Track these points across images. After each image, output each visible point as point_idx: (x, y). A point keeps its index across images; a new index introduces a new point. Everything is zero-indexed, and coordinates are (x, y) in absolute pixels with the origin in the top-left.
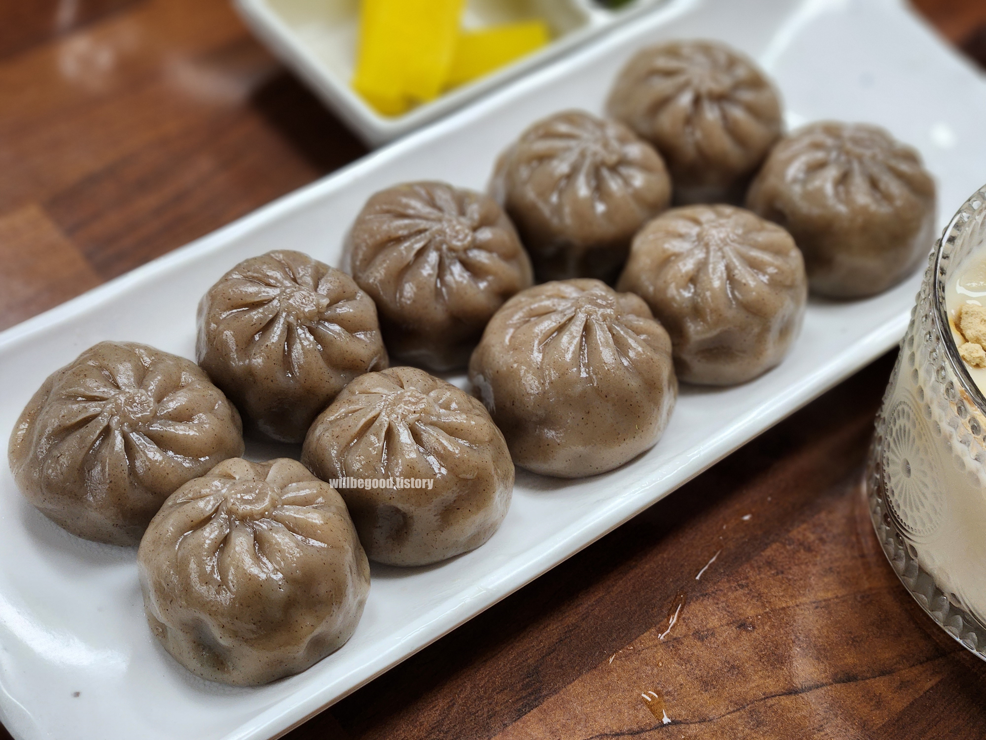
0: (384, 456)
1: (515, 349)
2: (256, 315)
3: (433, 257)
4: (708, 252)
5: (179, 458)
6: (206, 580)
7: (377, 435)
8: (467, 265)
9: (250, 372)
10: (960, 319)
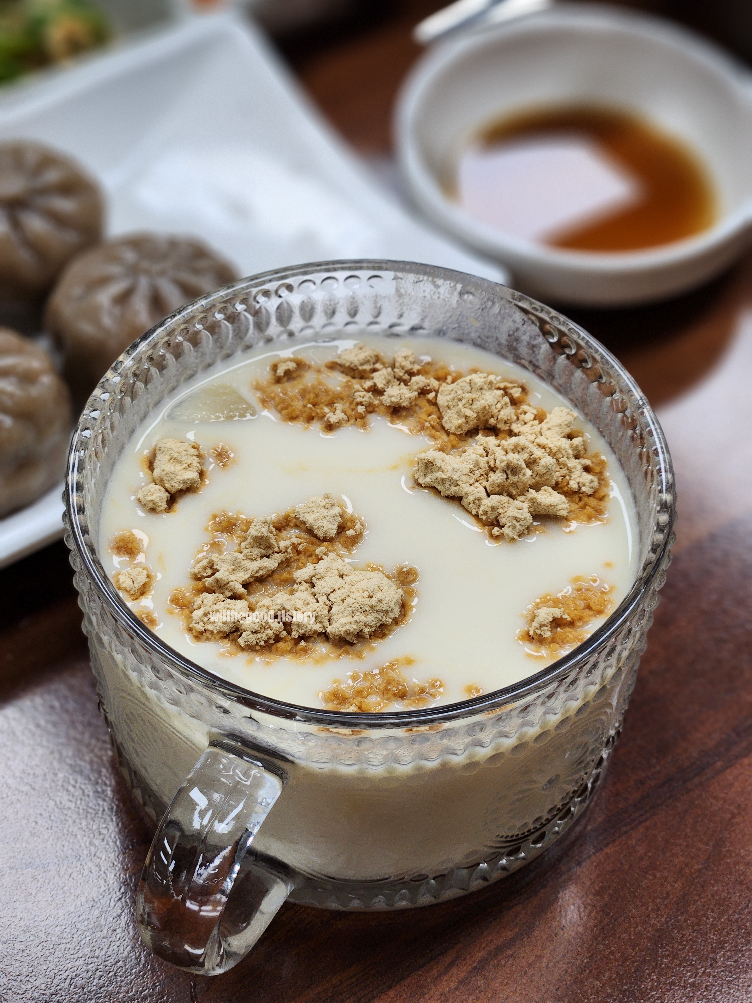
10: (154, 455)
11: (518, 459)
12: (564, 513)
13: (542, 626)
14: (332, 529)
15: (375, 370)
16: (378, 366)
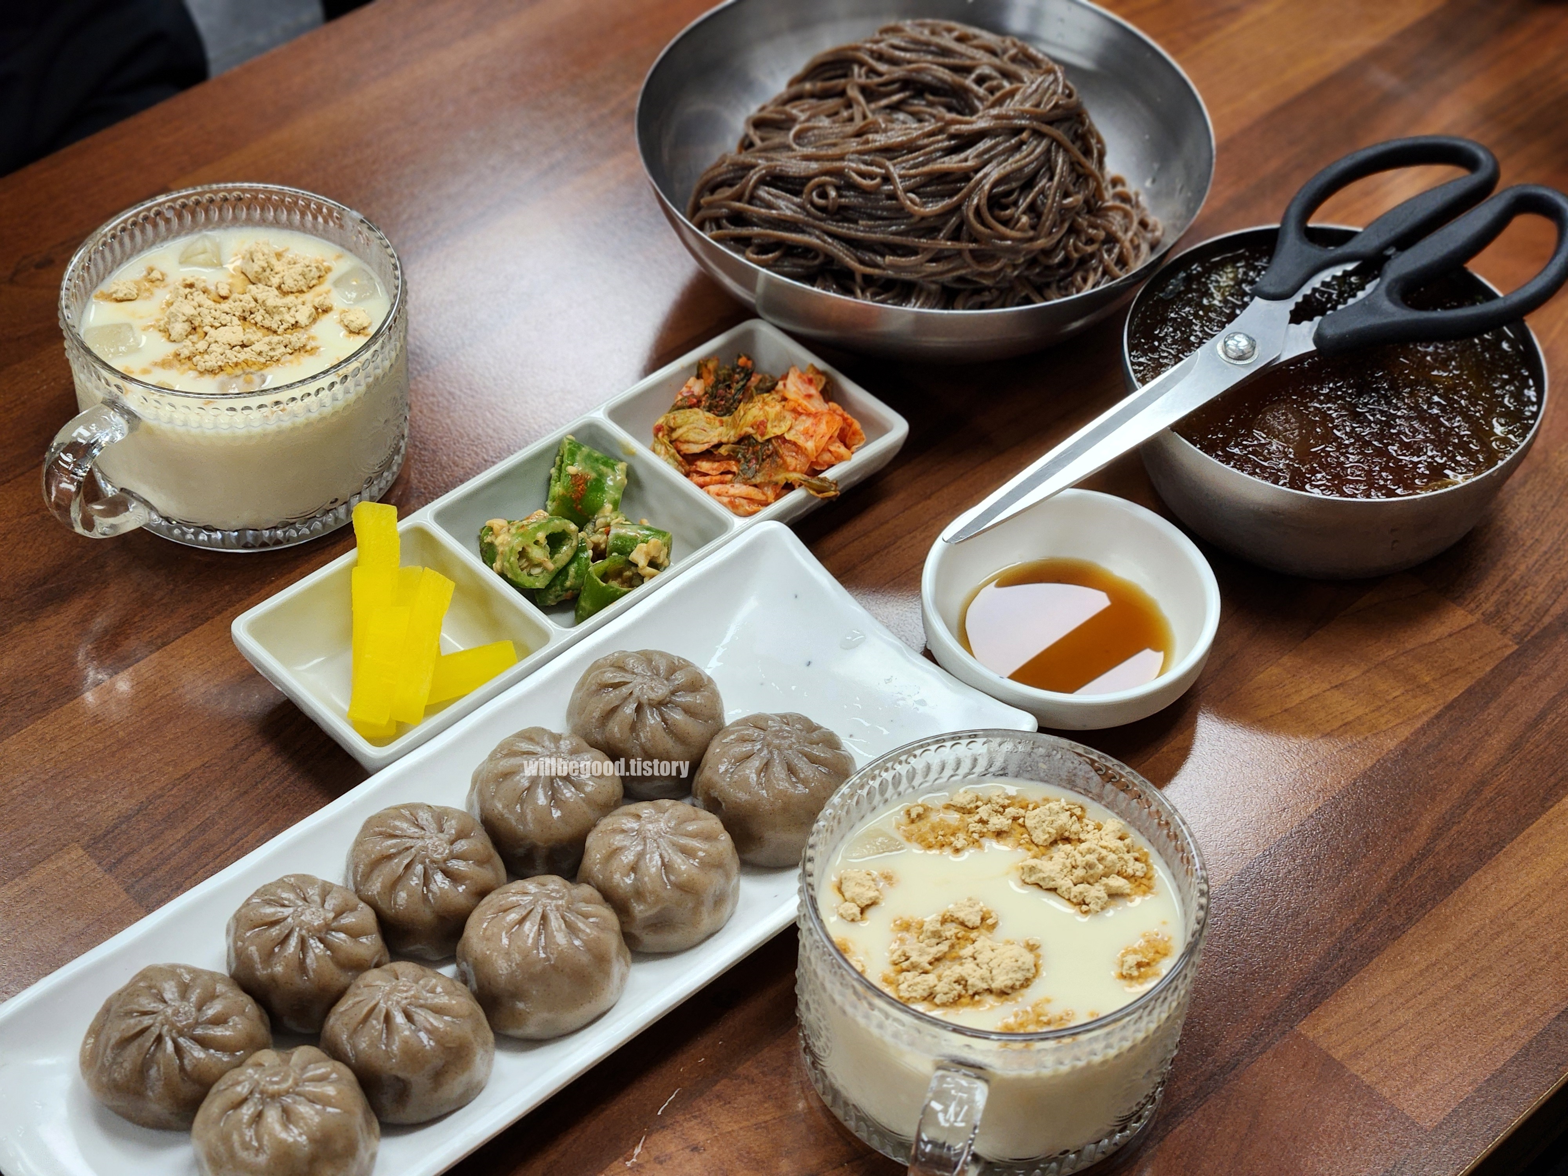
0: (384, 1036)
1: (488, 940)
2: (275, 931)
3: (419, 868)
4: (645, 845)
5: (219, 1054)
6: (246, 1146)
7: (377, 1019)
8: (447, 873)
9: (273, 979)
10: (841, 883)
11: (1092, 858)
12: (1128, 891)
13: (1131, 967)
14: (977, 921)
15: (977, 807)
16: (979, 803)
